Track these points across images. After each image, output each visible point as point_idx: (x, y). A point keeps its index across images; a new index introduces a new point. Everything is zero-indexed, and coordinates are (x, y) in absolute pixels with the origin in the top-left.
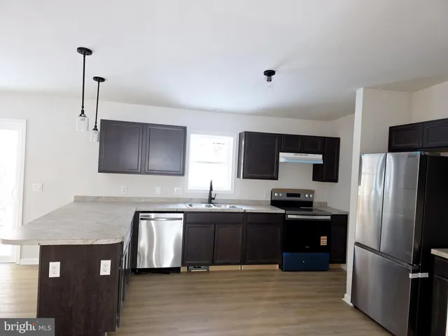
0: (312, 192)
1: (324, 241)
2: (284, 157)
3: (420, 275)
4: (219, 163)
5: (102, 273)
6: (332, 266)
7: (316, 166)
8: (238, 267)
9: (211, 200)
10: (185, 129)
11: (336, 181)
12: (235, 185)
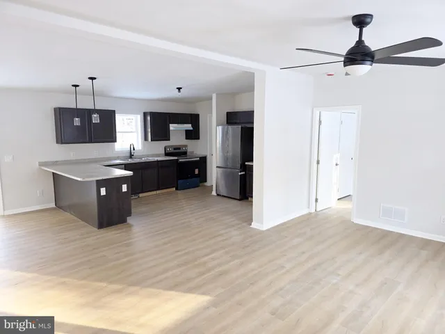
0: (186, 146)
1: (197, 171)
2: (172, 127)
3: (242, 173)
4: (131, 132)
5: (123, 191)
6: (201, 184)
7: (187, 131)
8: (155, 192)
9: (131, 156)
10: (114, 111)
11: (199, 139)
12: (144, 146)
